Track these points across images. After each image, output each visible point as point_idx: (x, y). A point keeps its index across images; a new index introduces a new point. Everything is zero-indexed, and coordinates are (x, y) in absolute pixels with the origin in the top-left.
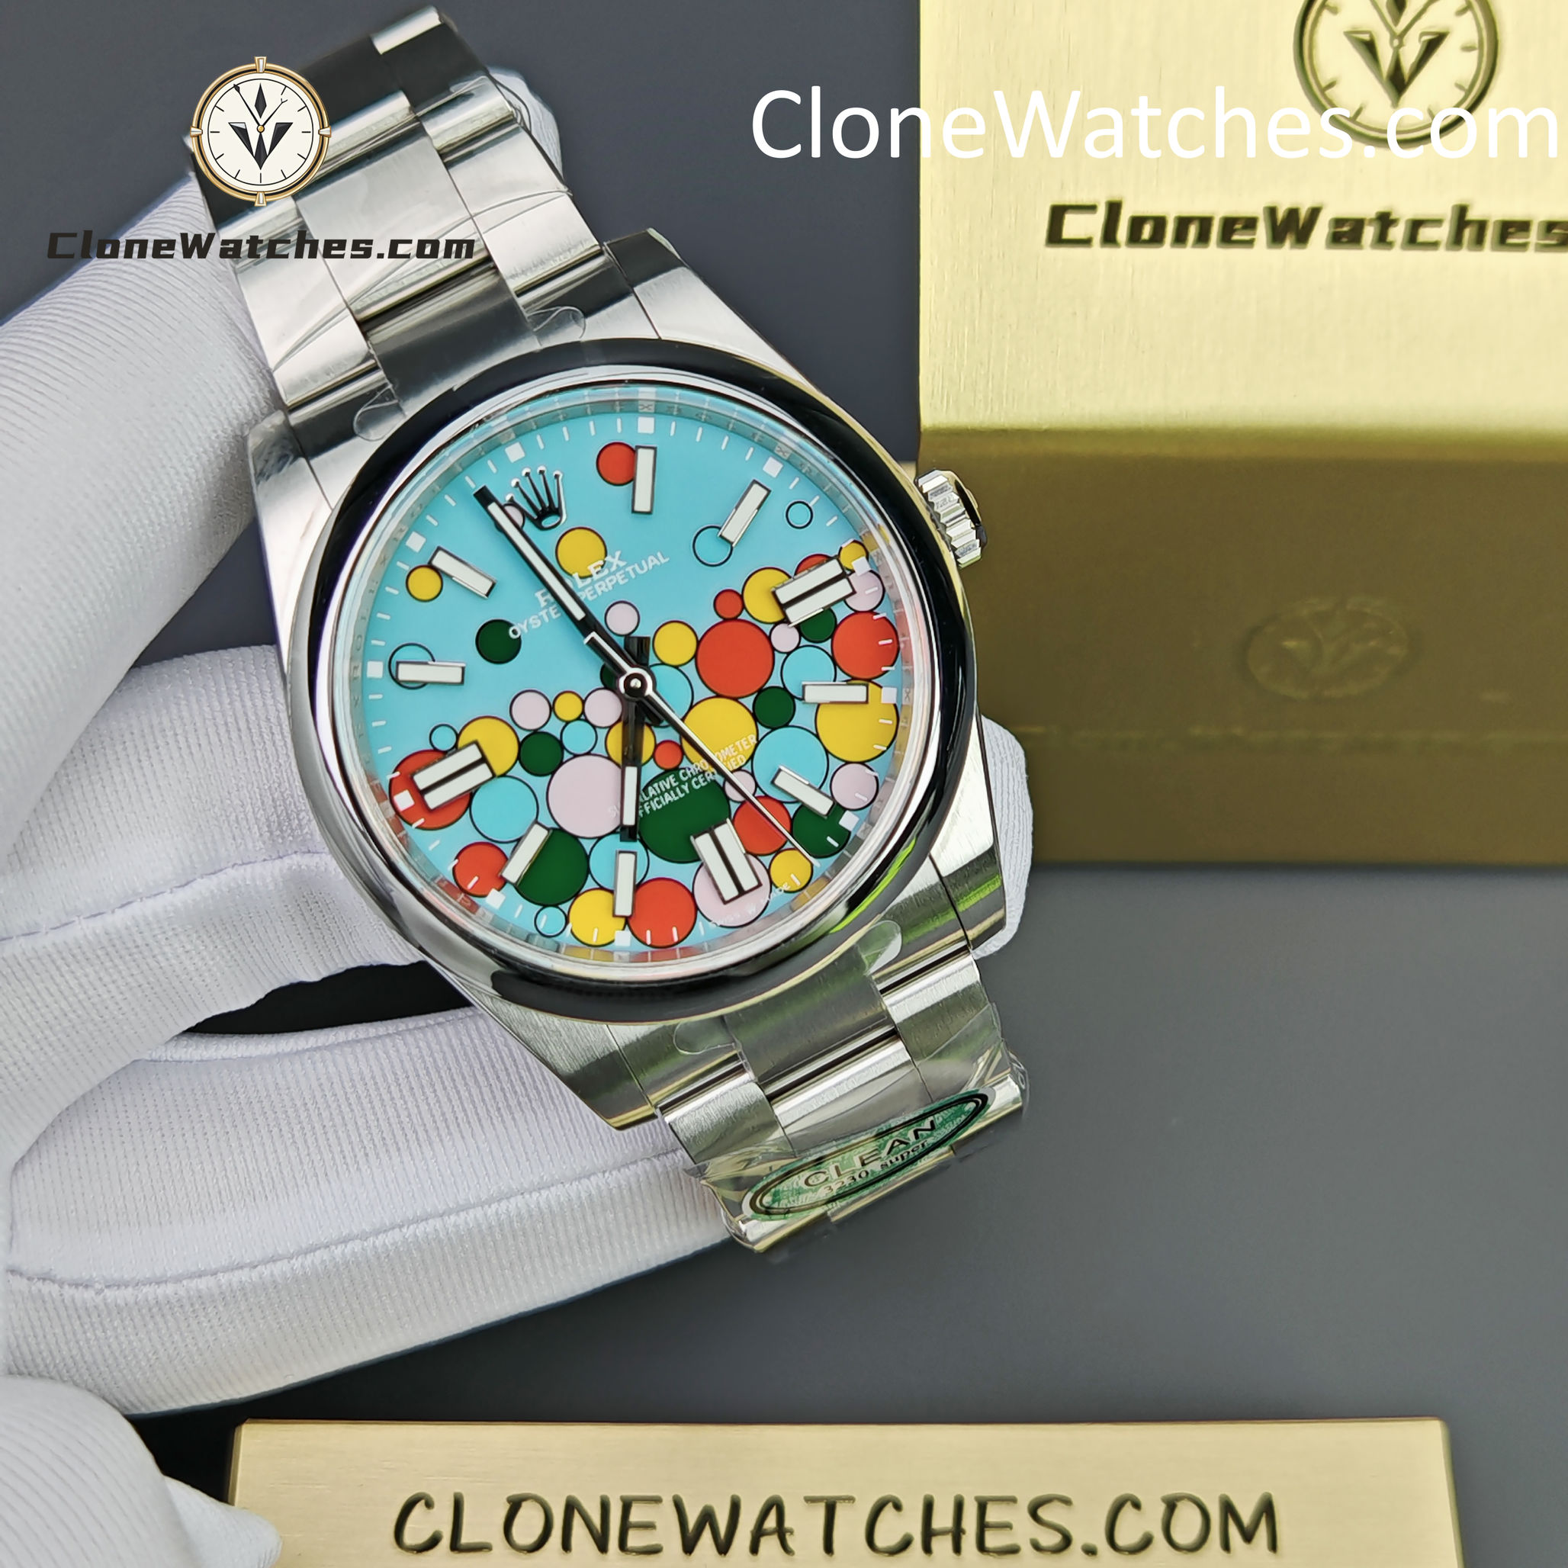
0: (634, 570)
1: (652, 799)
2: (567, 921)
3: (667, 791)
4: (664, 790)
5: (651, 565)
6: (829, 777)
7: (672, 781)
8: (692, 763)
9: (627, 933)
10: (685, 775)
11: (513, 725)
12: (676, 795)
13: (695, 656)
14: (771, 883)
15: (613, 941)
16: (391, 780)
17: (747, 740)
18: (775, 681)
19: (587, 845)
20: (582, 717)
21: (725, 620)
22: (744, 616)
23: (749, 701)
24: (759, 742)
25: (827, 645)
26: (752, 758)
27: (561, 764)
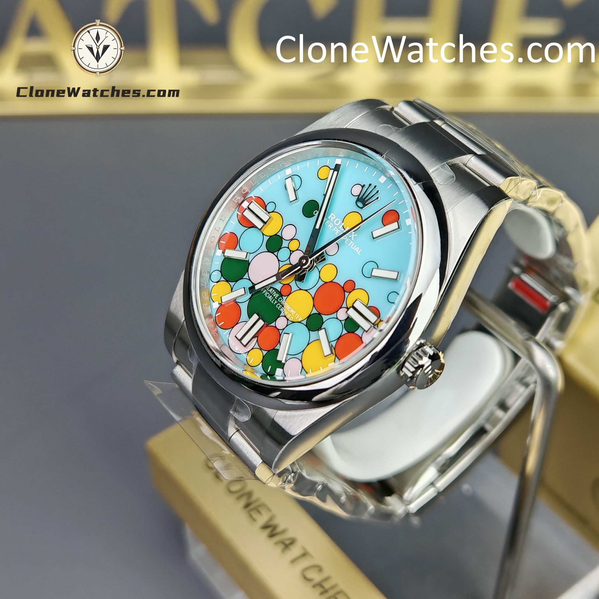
0: (352, 244)
1: (268, 292)
2: (217, 282)
3: (273, 296)
4: (273, 294)
5: (356, 249)
6: (294, 356)
7: (277, 296)
8: (285, 301)
9: (218, 306)
10: (280, 300)
11: (282, 229)
12: (272, 300)
13: (326, 283)
14: (249, 352)
15: (214, 302)
16: (252, 197)
17: (299, 317)
18: (325, 317)
19: (246, 276)
20: (291, 252)
21: (343, 288)
22: (347, 294)
23: (314, 311)
24: (300, 322)
25: (345, 332)
26: (293, 322)
27: (273, 253)
